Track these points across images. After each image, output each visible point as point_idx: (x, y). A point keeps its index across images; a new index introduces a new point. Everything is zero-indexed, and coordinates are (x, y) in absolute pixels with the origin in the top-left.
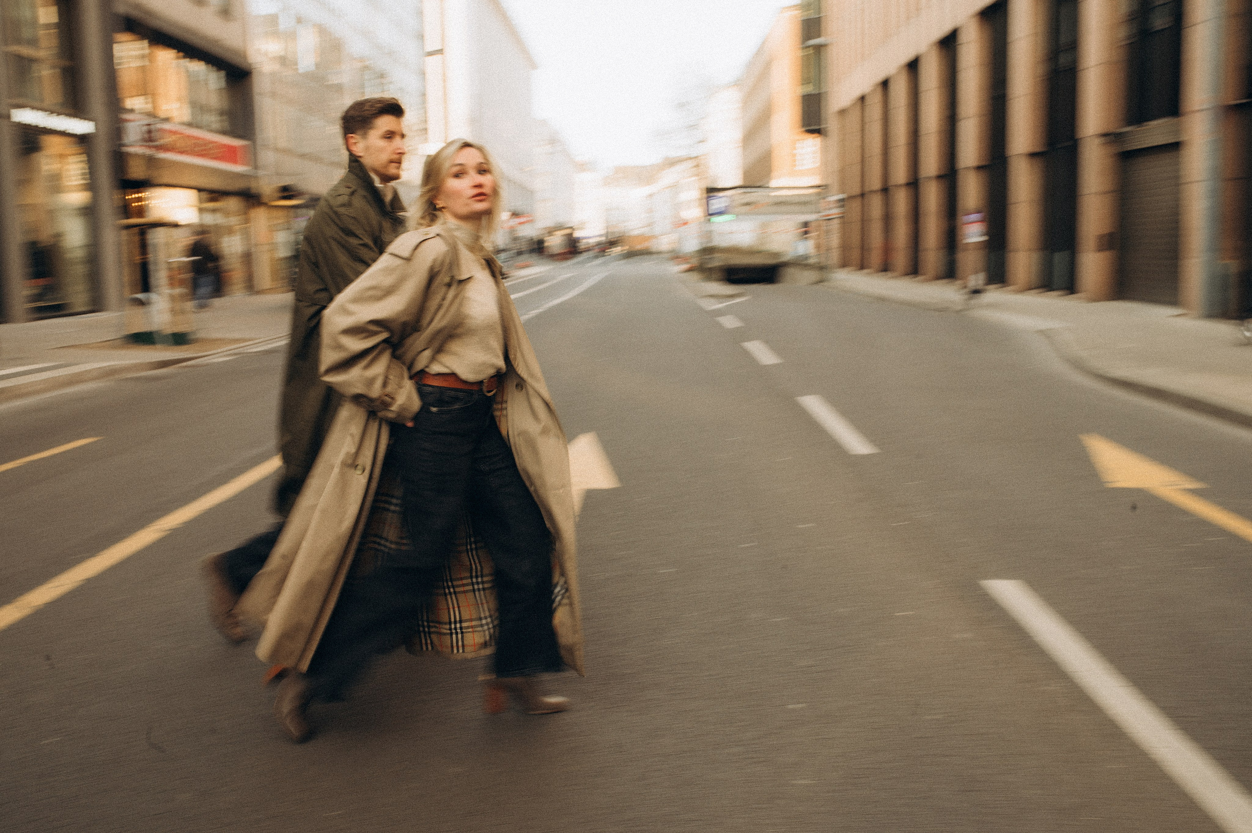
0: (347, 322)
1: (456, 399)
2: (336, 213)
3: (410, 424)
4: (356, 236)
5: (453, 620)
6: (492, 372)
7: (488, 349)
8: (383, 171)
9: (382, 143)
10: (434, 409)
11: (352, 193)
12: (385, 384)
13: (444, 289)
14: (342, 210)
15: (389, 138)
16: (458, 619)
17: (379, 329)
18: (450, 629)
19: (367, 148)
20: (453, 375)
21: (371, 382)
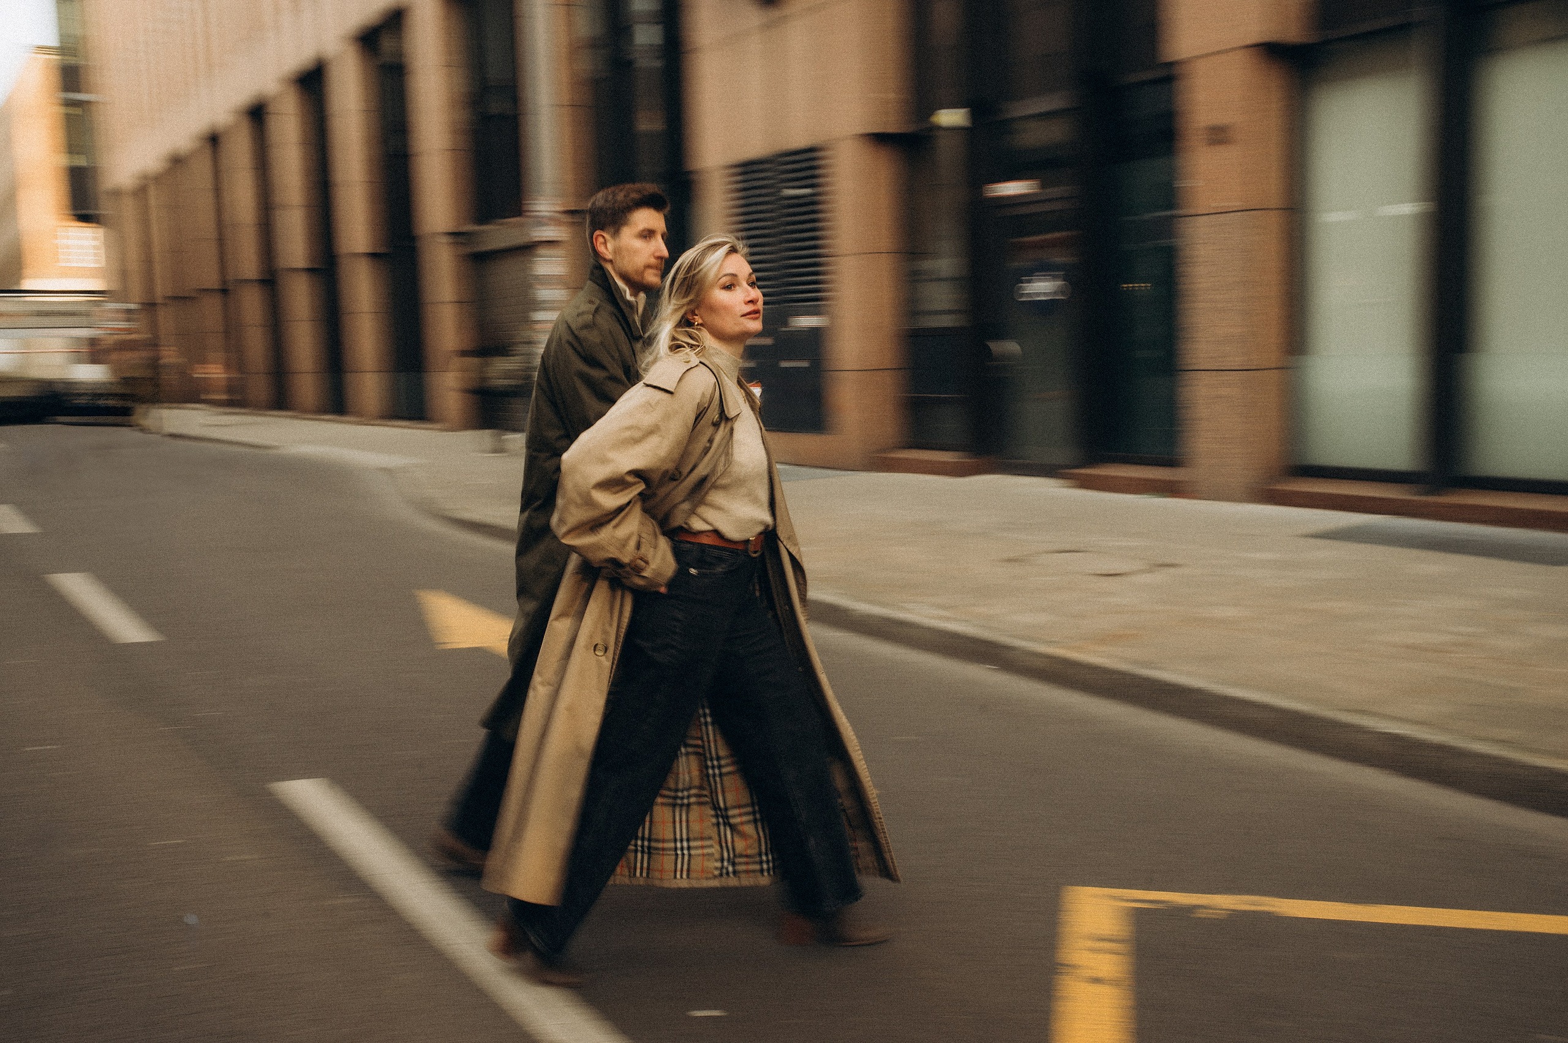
0: (601, 473)
1: (720, 560)
2: (576, 337)
3: (663, 590)
4: (603, 367)
5: (678, 837)
6: (760, 529)
7: (755, 501)
8: (636, 278)
9: (638, 244)
10: (693, 571)
11: (597, 310)
12: (638, 546)
13: (711, 429)
14: (583, 334)
15: (645, 237)
16: (685, 836)
17: (637, 480)
18: (676, 849)
19: (617, 251)
20: (716, 532)
21: (624, 543)
